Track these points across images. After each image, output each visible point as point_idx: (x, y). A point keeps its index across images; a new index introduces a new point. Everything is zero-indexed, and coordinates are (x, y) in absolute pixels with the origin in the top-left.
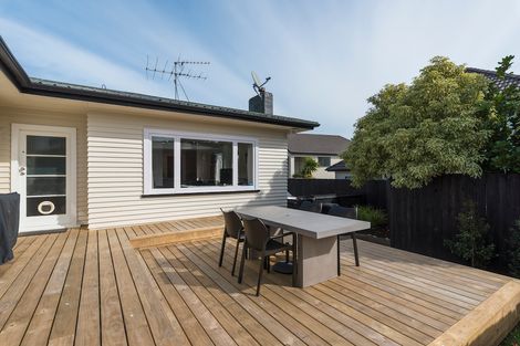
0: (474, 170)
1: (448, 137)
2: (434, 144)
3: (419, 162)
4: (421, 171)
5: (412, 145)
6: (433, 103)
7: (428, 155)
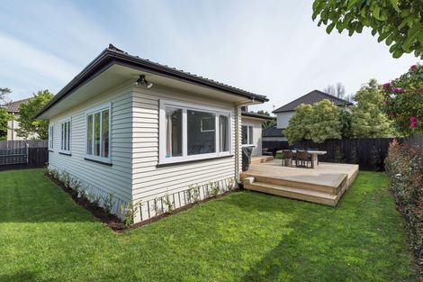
0: (340, 137)
1: (332, 127)
2: (328, 129)
3: (322, 134)
4: (324, 137)
5: (320, 129)
6: (326, 115)
7: (326, 132)
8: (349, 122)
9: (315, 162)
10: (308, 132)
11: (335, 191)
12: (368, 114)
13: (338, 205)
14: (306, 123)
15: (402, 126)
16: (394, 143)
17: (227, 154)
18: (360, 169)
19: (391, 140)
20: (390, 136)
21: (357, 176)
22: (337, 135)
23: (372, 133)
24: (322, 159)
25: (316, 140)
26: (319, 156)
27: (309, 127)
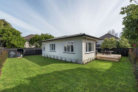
1: (114, 45)
3: (112, 47)
8: (119, 43)
9: (111, 54)
10: (107, 46)
11: (118, 59)
12: (124, 42)
13: (119, 62)
14: (107, 44)
15: (132, 46)
16: (130, 49)
17: (93, 52)
18: (122, 56)
19: (129, 49)
20: (129, 48)
21: (121, 57)
22: (116, 47)
23: (125, 47)
24: (112, 53)
25: (110, 48)
26: (112, 52)
27: (108, 45)
